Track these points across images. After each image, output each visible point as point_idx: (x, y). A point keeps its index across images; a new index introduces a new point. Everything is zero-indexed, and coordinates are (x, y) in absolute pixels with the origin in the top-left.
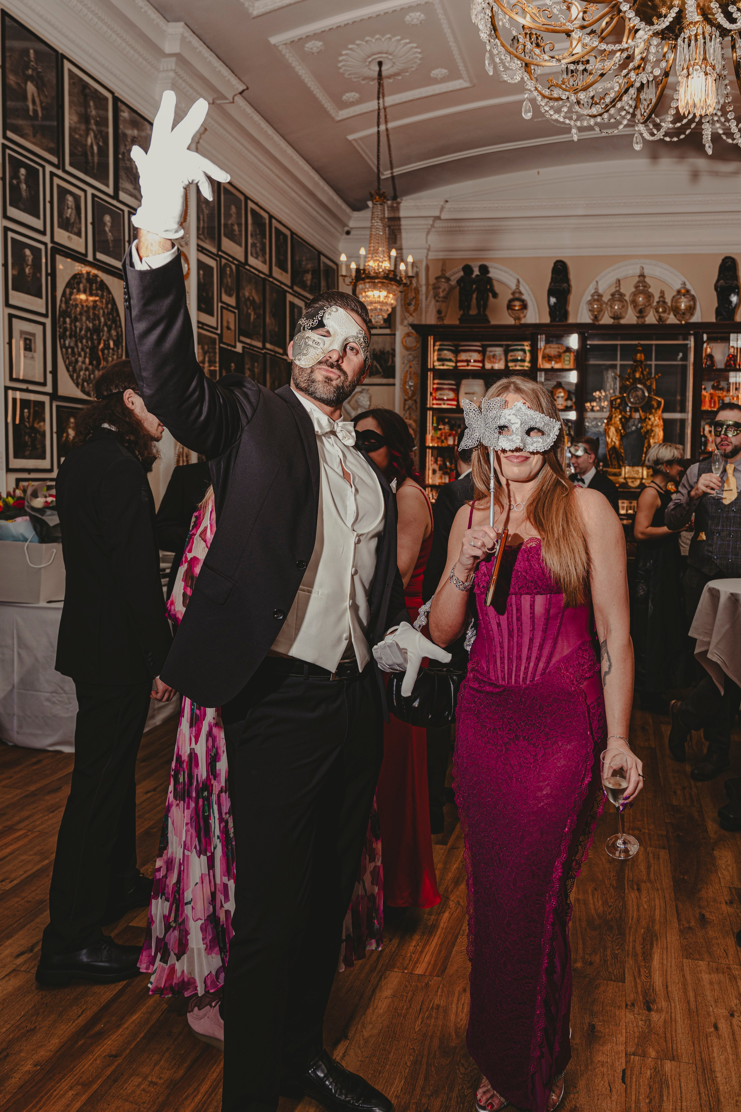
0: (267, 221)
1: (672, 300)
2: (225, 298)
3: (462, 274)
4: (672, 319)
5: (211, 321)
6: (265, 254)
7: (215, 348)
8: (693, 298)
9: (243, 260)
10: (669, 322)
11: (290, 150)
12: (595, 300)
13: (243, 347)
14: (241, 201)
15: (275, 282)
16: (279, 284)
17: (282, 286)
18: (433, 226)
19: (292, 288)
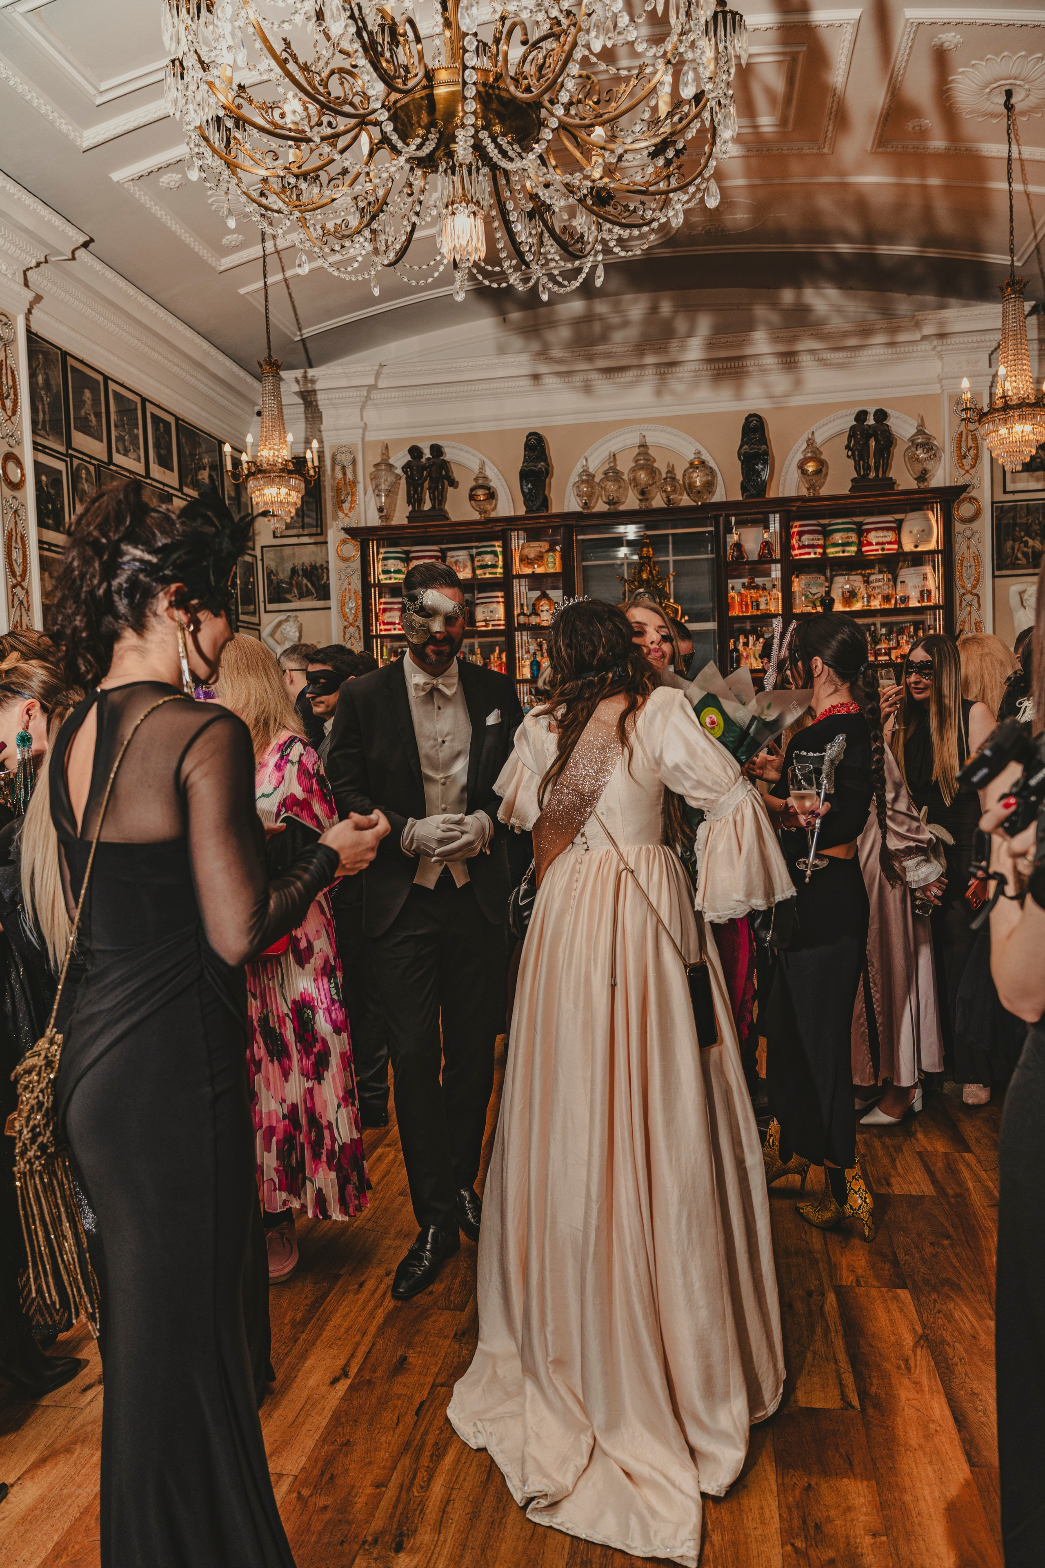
0: (140, 406)
1: (684, 475)
3: (408, 458)
4: (685, 500)
6: (138, 448)
8: (712, 471)
9: (105, 458)
10: (682, 504)
12: (583, 482)
14: (98, 382)
15: (154, 483)
16: (161, 486)
17: (166, 488)
18: (368, 398)
19: (180, 490)
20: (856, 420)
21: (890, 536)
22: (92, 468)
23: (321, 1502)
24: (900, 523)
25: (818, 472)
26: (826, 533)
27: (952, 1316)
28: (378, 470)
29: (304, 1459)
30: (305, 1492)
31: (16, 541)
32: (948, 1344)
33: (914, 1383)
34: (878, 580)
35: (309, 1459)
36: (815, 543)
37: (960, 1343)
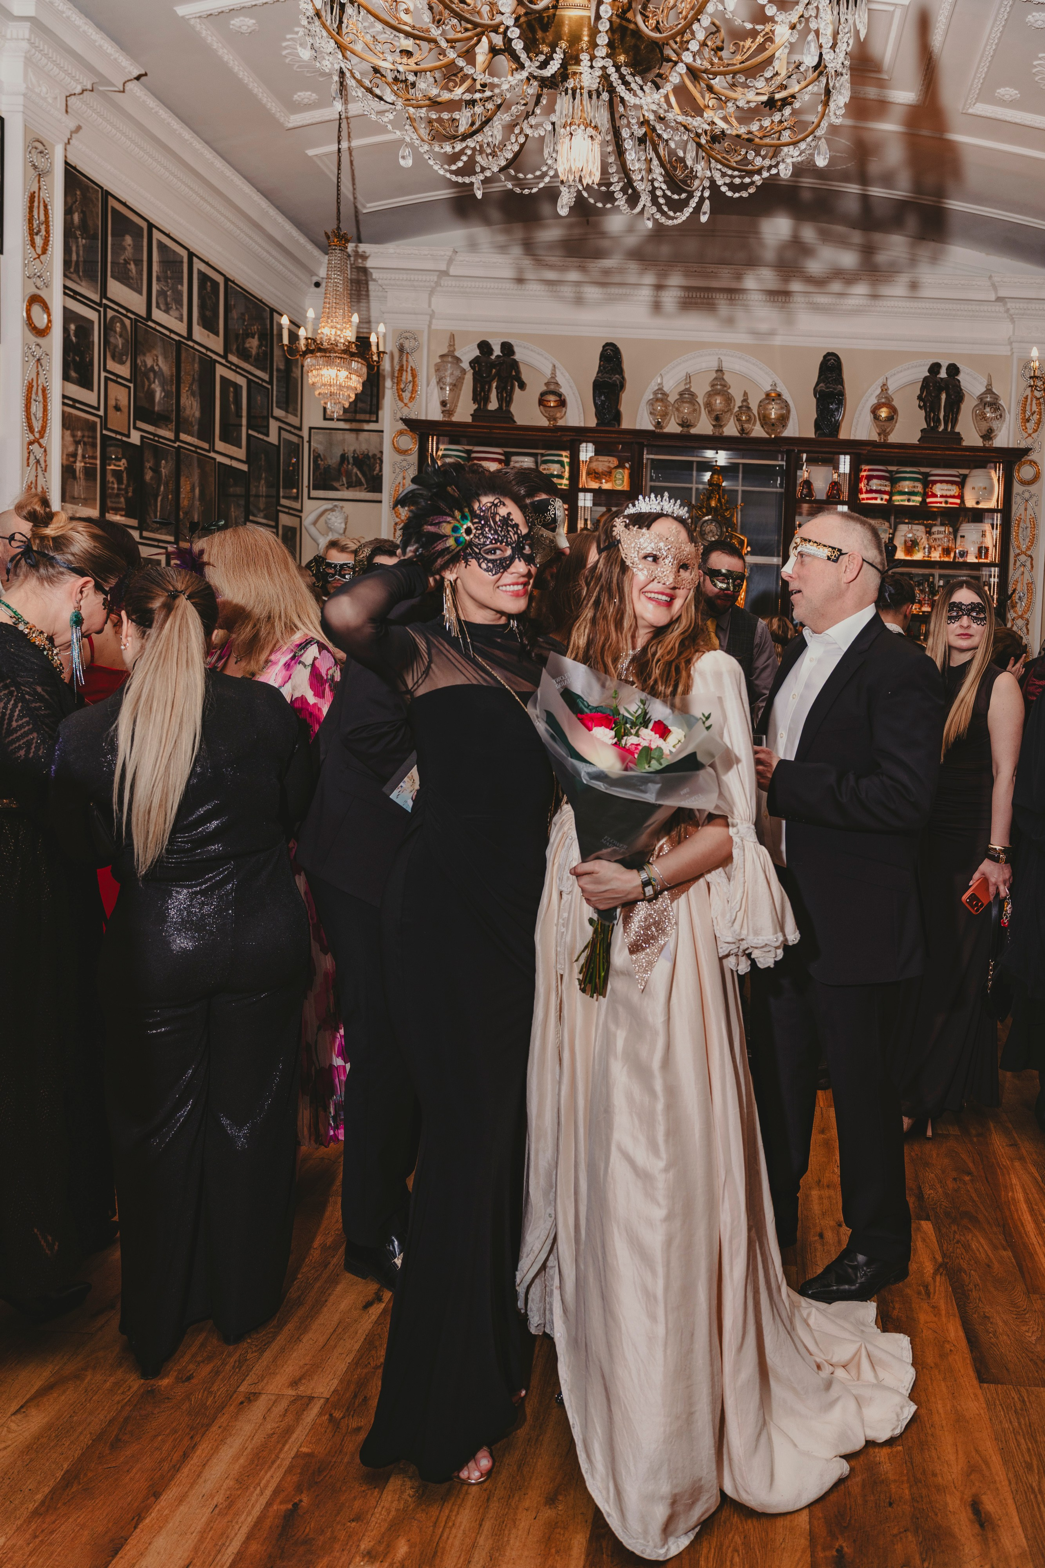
0: (185, 260)
1: (760, 406)
2: (111, 365)
3: (477, 353)
4: (758, 431)
5: (89, 397)
6: (182, 305)
7: (95, 438)
8: (787, 406)
9: (143, 313)
10: (754, 434)
11: (219, 163)
12: (657, 400)
13: (142, 437)
14: (141, 229)
15: (196, 347)
16: (204, 351)
17: (209, 353)
18: (438, 284)
19: (225, 357)
20: (930, 371)
21: (954, 490)
22: (127, 322)
23: (354, 1424)
24: (965, 477)
25: (891, 418)
26: (893, 480)
27: (969, 1246)
28: (443, 362)
29: (336, 1382)
30: (337, 1414)
31: (37, 393)
32: (965, 1272)
33: (933, 1307)
34: (939, 532)
35: (341, 1381)
36: (883, 489)
37: (975, 1271)
